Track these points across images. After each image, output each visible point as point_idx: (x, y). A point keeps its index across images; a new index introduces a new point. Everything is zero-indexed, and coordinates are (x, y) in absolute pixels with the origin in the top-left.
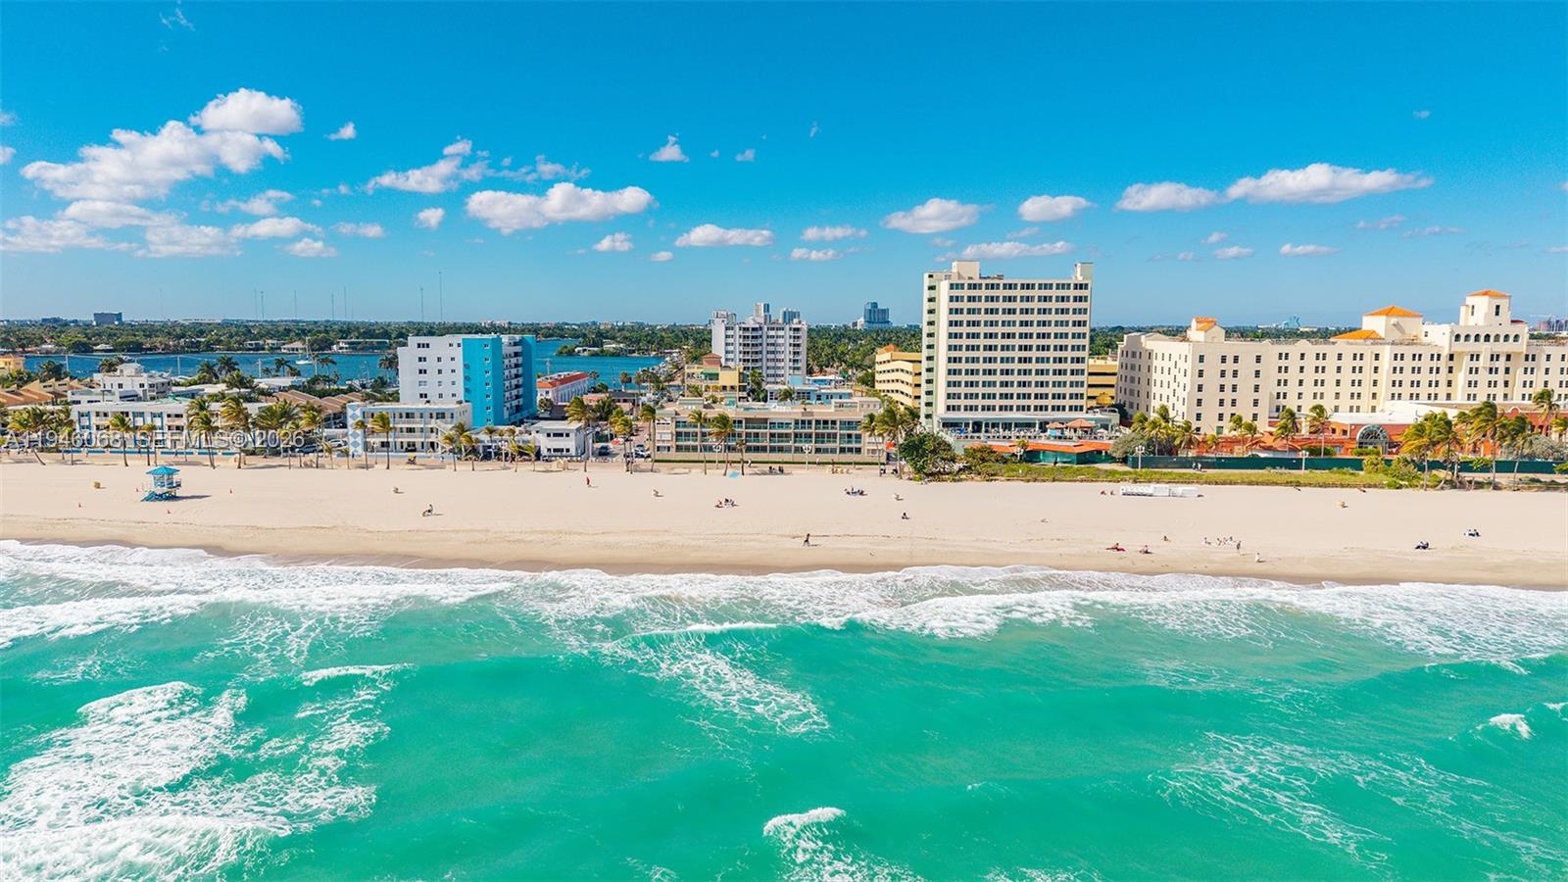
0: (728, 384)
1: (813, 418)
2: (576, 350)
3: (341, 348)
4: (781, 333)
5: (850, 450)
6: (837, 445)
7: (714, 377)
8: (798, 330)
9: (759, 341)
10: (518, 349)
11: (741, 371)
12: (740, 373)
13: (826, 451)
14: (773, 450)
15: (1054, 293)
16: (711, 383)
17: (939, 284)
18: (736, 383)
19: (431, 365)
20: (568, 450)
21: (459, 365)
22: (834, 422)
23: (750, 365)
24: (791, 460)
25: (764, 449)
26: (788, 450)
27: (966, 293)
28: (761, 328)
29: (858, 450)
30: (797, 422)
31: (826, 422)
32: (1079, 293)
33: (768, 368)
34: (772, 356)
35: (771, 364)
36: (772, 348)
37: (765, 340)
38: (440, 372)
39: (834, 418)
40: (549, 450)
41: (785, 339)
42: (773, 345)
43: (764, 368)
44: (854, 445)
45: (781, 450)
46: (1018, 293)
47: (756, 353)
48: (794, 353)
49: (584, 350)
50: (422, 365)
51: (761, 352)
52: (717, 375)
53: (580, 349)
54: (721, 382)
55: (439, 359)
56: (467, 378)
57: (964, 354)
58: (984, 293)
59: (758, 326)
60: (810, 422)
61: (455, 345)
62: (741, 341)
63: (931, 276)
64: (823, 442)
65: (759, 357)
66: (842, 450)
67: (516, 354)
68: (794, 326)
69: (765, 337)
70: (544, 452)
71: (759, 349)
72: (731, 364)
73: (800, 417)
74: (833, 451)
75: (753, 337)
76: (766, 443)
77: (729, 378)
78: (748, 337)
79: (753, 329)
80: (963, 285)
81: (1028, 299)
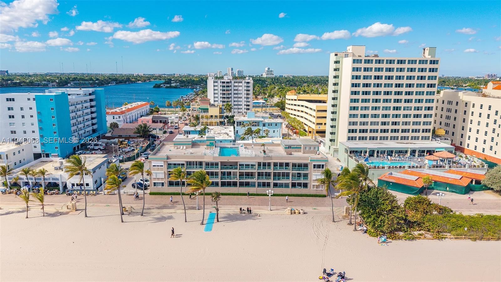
0: (214, 114)
1: (272, 161)
2: (161, 85)
3: (72, 85)
4: (240, 84)
5: (299, 185)
6: (290, 181)
7: (206, 110)
8: (249, 83)
9: (230, 88)
10: (93, 97)
11: (221, 107)
12: (220, 108)
13: (281, 185)
14: (242, 184)
15: (417, 66)
16: (204, 114)
17: (342, 60)
18: (218, 114)
19: (16, 112)
20: (87, 185)
21: (34, 112)
22: (287, 165)
23: (226, 100)
24: (255, 193)
25: (235, 184)
26: (253, 185)
27: (363, 65)
28: (231, 82)
29: (305, 185)
30: (259, 164)
31: (281, 165)
32: (432, 66)
33: (234, 101)
34: (236, 96)
35: (236, 99)
36: (236, 92)
37: (233, 88)
38: (23, 117)
39: (287, 161)
40: (73, 185)
41: (242, 87)
42: (237, 90)
43: (233, 101)
44: (302, 181)
45: (247, 184)
46: (395, 66)
47: (229, 94)
48: (247, 94)
49: (164, 86)
50: (11, 113)
51: (231, 94)
52: (208, 109)
53: (163, 85)
54: (210, 114)
55: (22, 109)
56: (40, 121)
57: (360, 104)
58: (374, 65)
59: (229, 81)
60: (269, 164)
61: (32, 99)
62: (221, 88)
63: (336, 55)
64: (279, 179)
65: (230, 96)
66: (294, 185)
67: (91, 100)
68: (247, 81)
69: (233, 86)
70: (69, 186)
71: (230, 92)
72: (216, 103)
73: (262, 161)
74: (287, 186)
75: (227, 86)
76: (238, 180)
77: (214, 111)
78: (225, 86)
79: (227, 82)
80: (361, 60)
81: (401, 70)
